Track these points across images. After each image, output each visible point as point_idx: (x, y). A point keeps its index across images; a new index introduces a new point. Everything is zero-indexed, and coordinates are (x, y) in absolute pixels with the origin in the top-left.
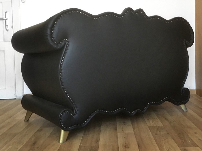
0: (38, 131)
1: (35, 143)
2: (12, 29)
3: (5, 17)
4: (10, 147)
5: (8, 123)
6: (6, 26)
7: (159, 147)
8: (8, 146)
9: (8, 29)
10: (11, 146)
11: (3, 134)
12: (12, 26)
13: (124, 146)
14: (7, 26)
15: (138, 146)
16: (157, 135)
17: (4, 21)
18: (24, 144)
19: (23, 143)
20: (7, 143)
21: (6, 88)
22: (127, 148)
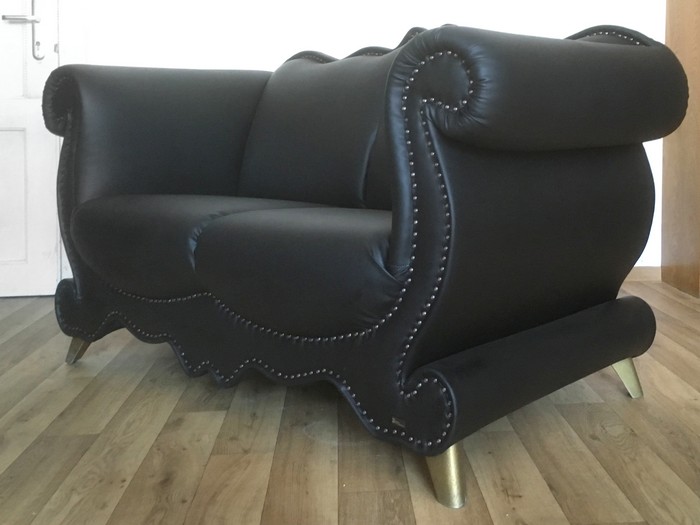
0: (167, 426)
1: (167, 481)
2: (56, 54)
3: (33, 14)
4: (75, 498)
5: (51, 392)
6: (35, 44)
7: (624, 492)
8: (68, 497)
9: (41, 56)
10: (79, 494)
11: (36, 442)
12: (56, 46)
13: (501, 488)
14: (38, 43)
15: (551, 488)
16: (599, 440)
17: (29, 26)
18: (127, 484)
19: (124, 481)
20: (60, 484)
21: (26, 260)
22: (514, 497)
